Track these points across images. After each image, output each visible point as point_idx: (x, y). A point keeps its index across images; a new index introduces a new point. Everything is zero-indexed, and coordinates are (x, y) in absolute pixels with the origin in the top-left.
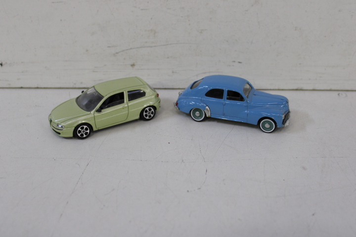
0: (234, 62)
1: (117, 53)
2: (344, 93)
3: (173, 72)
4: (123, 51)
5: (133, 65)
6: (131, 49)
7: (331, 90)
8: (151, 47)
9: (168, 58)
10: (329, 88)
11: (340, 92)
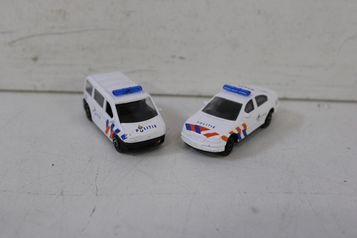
0: (174, 57)
1: (14, 42)
2: (326, 105)
3: (90, 70)
4: (22, 39)
5: (35, 59)
6: (32, 36)
7: (308, 100)
8: (59, 34)
9: (83, 49)
10: (305, 97)
11: (322, 104)
